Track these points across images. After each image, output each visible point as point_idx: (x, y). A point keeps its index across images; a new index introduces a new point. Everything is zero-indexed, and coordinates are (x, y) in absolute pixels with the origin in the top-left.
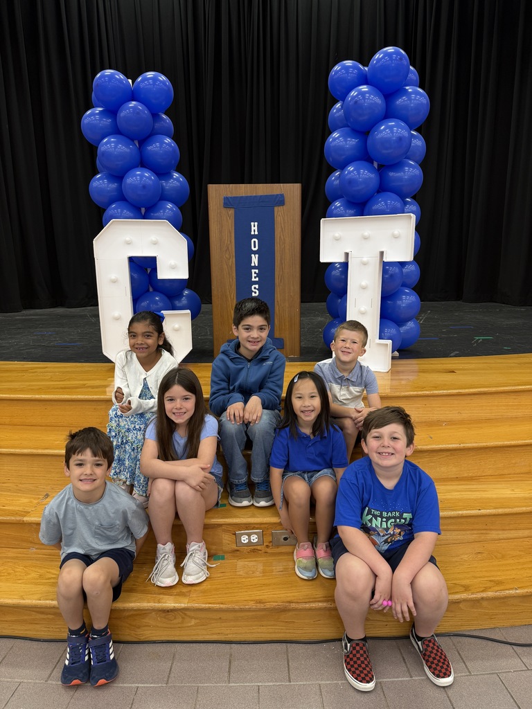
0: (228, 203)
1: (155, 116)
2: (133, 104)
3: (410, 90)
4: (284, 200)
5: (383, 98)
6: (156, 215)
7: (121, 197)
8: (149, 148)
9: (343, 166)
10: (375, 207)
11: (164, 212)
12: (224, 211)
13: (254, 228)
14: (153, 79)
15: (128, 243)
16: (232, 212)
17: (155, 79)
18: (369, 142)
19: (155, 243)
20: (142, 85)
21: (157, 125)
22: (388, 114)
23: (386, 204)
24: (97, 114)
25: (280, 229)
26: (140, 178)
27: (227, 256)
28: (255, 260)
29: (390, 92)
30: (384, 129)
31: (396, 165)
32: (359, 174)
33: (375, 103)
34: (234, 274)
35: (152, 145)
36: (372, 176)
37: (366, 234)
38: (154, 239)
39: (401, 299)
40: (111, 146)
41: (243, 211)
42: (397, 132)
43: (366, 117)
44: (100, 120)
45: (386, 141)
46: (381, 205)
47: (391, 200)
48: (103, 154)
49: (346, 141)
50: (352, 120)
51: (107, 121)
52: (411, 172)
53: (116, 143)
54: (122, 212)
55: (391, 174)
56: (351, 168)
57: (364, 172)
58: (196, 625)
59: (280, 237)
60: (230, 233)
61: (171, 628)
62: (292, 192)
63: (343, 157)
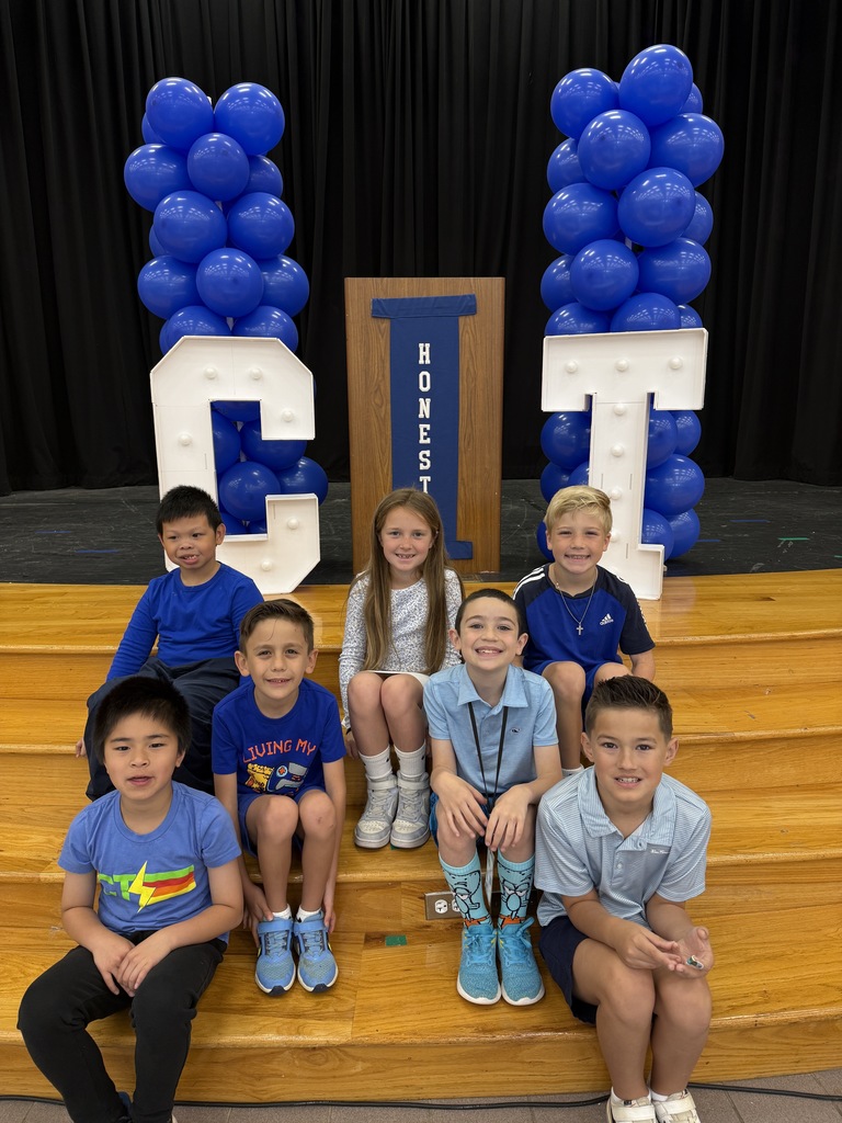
0: (380, 309)
1: (252, 159)
2: (215, 137)
3: (690, 120)
4: (475, 305)
5: (647, 132)
6: (253, 330)
7: (194, 299)
8: (243, 215)
9: (575, 249)
10: (631, 319)
11: (267, 326)
12: (373, 323)
13: (424, 353)
14: (251, 96)
15: (211, 378)
16: (385, 325)
17: (253, 95)
18: (623, 207)
19: (257, 378)
20: (231, 106)
21: (256, 176)
22: (655, 160)
23: (651, 313)
24: (152, 155)
25: (468, 355)
26: (228, 265)
27: (378, 401)
28: (425, 407)
29: (658, 123)
30: (649, 186)
31: (667, 248)
32: (605, 261)
33: (635, 141)
34: (389, 433)
35: (247, 210)
36: (628, 264)
37: (623, 362)
38: (255, 371)
39: (673, 475)
40: (177, 209)
41: (406, 322)
42: (671, 191)
43: (617, 165)
44: (157, 165)
45: (651, 207)
46: (642, 315)
47: (660, 307)
48: (164, 223)
49: (580, 205)
50: (592, 169)
51: (170, 168)
52: (691, 260)
53: (187, 206)
54: (195, 325)
55: (658, 263)
56: (590, 253)
57: (613, 258)
58: (365, 1072)
59: (468, 369)
60: (383, 362)
61: (318, 1078)
62: (489, 291)
63: (576, 233)
